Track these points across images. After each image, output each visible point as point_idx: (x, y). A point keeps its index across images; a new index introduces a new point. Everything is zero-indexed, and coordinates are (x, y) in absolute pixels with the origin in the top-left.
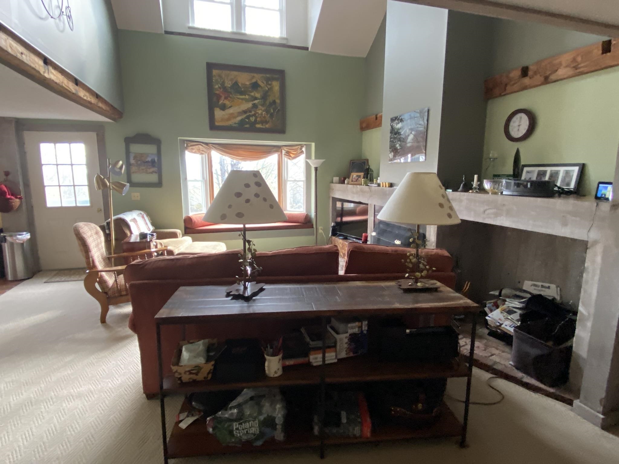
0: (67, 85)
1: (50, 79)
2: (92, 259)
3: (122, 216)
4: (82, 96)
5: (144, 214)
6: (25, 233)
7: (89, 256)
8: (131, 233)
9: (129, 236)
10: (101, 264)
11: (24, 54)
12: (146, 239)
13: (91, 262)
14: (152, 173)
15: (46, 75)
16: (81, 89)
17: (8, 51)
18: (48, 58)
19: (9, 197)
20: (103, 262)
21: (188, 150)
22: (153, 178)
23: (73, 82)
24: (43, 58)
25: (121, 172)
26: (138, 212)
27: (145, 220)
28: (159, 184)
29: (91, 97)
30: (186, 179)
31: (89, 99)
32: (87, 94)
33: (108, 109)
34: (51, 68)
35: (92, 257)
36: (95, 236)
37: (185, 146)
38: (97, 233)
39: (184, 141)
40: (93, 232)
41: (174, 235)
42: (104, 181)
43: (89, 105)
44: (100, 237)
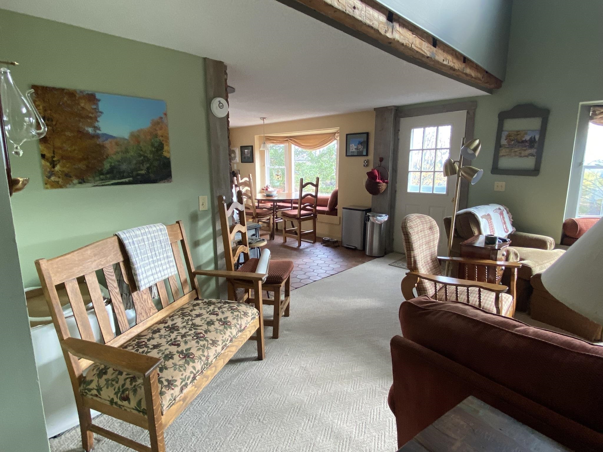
0: (419, 47)
1: (394, 39)
2: (414, 259)
3: (472, 210)
4: (441, 61)
5: (503, 210)
6: (384, 215)
7: (410, 255)
8: (480, 233)
9: (476, 235)
10: (427, 266)
11: (358, 9)
12: (494, 245)
13: (413, 263)
14: (527, 156)
15: (389, 35)
16: (440, 51)
17: (333, 5)
18: (395, 12)
19: (378, 181)
20: (430, 264)
21: (594, 120)
22: (529, 163)
23: (429, 42)
24: (387, 13)
25: (474, 155)
26: (497, 206)
27: (503, 218)
28: (535, 171)
29: (455, 61)
30: (581, 164)
31: (451, 64)
32: (449, 58)
33: (479, 75)
34: (397, 26)
35: (414, 257)
36: (427, 232)
37: (590, 115)
38: (431, 228)
39: (589, 107)
40: (427, 226)
41: (542, 245)
42: (454, 165)
43: (452, 72)
44: (433, 233)
